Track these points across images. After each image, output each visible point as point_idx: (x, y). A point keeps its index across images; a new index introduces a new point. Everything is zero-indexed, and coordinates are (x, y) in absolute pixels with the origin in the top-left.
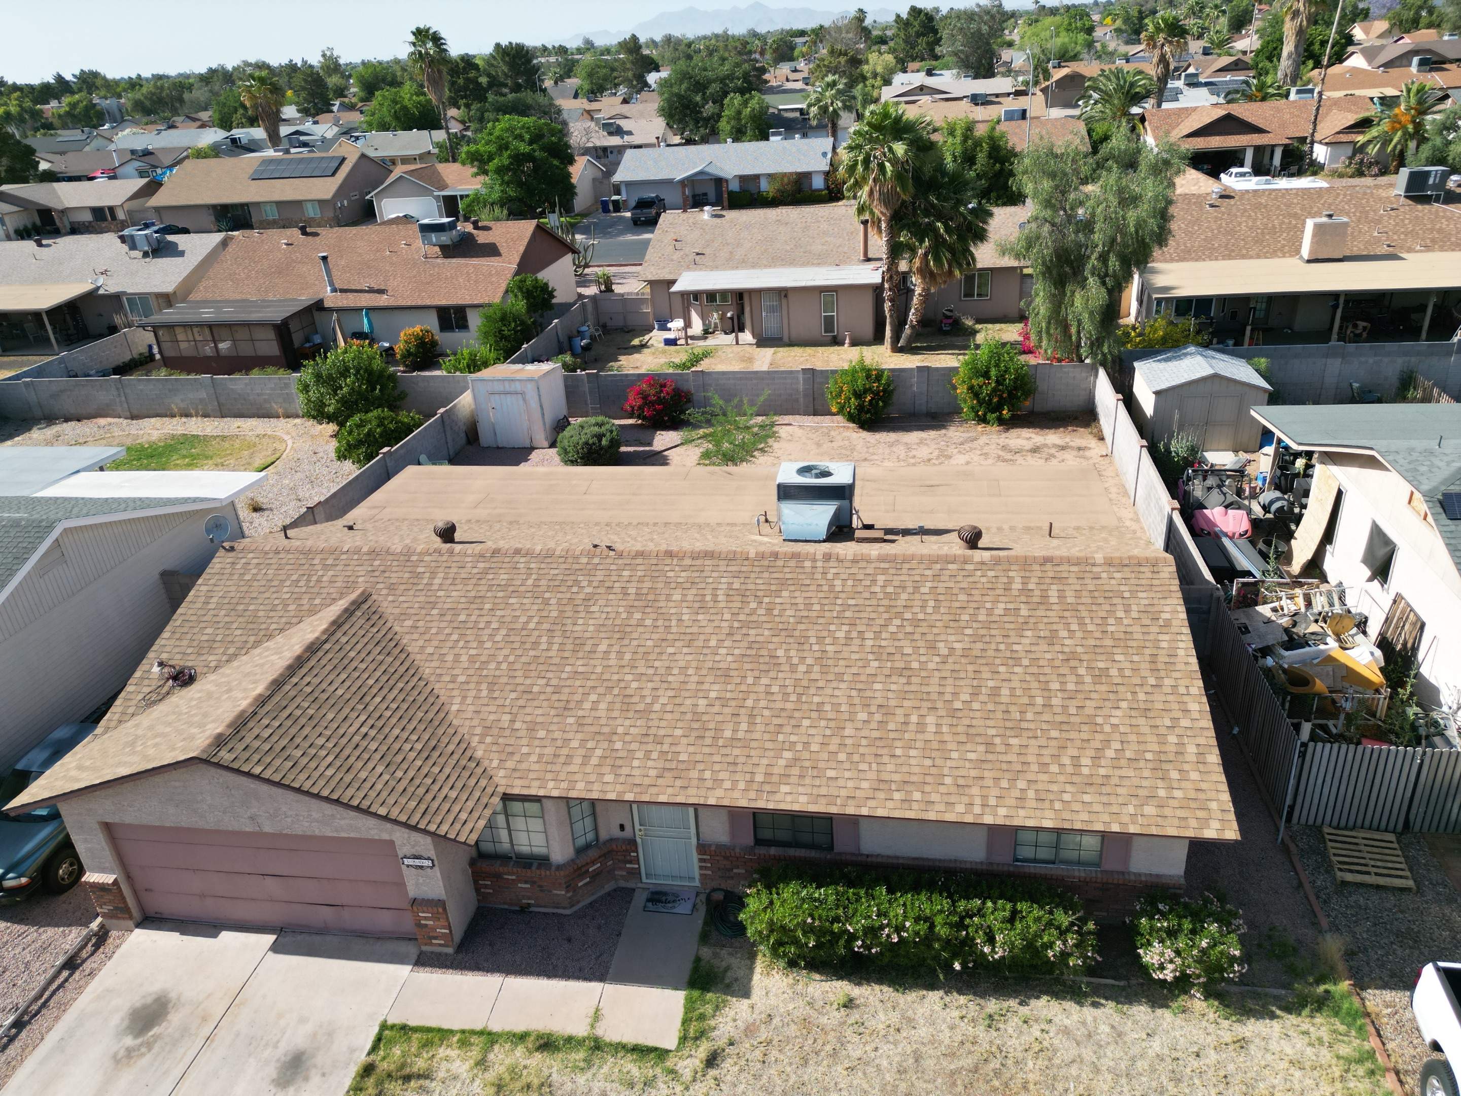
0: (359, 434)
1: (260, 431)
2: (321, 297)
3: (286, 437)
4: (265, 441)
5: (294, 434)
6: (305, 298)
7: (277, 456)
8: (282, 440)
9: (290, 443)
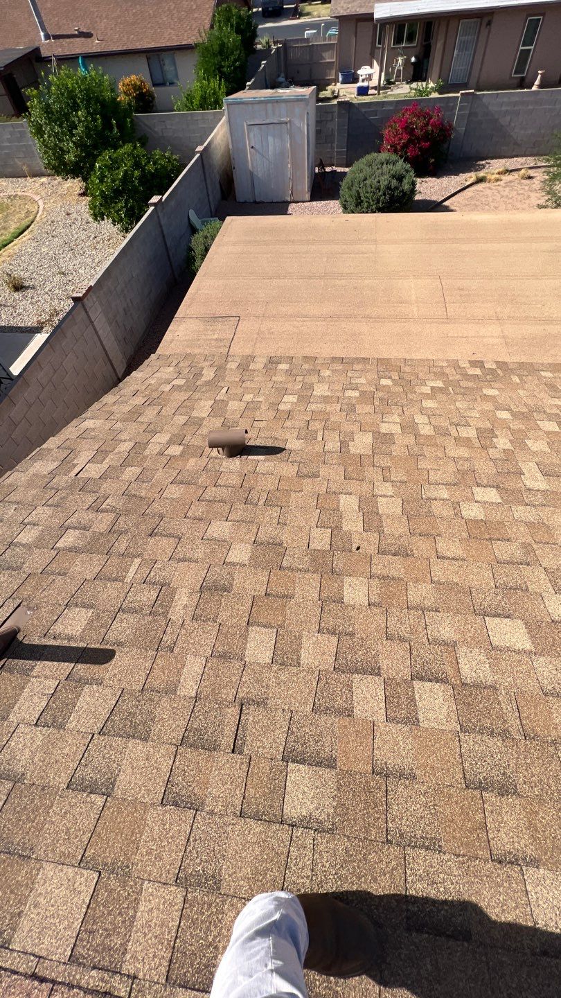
0: (113, 181)
1: (11, 192)
2: (36, 45)
3: (37, 198)
4: (17, 202)
5: (43, 194)
6: (22, 47)
7: (31, 218)
8: (34, 202)
9: (41, 203)
